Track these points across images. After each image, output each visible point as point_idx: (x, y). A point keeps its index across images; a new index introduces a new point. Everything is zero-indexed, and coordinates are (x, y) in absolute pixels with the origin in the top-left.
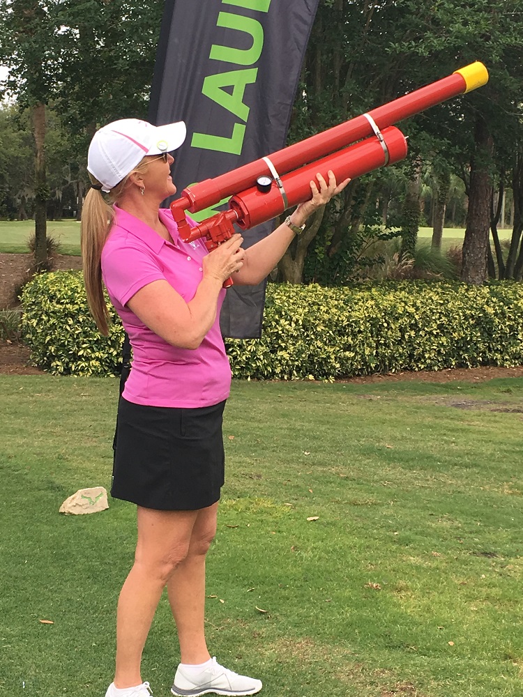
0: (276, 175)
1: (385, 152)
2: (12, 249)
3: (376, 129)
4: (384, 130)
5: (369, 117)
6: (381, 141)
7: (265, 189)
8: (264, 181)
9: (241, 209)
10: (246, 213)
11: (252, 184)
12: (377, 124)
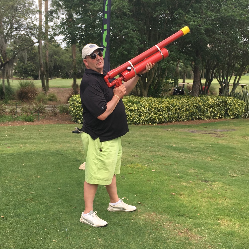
1: (163, 56)
2: (67, 87)
4: (162, 49)
6: (161, 52)
7: (130, 70)
8: (129, 68)
9: (123, 77)
10: (125, 78)
11: (126, 69)
12: (159, 48)
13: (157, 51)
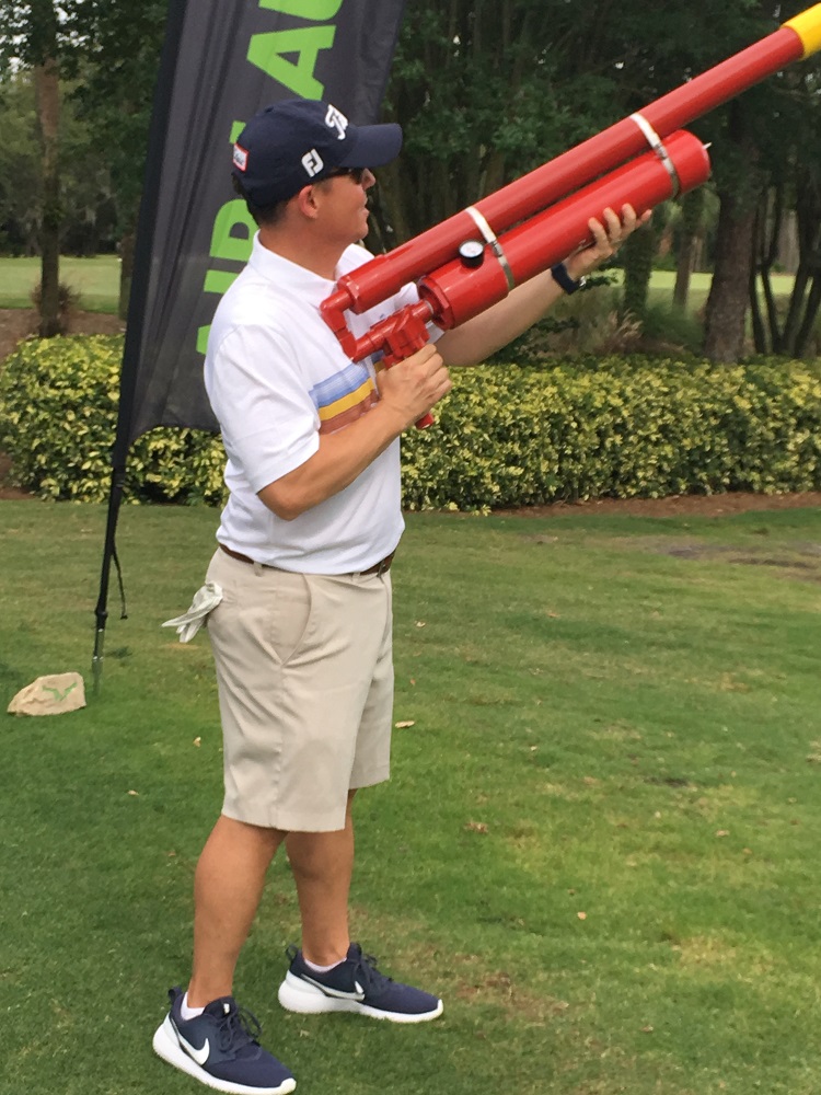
0: (490, 236)
1: (672, 176)
3: (654, 139)
4: (669, 138)
5: (641, 121)
6: (664, 158)
7: (473, 263)
8: (471, 249)
9: (436, 298)
10: (446, 305)
11: (451, 256)
12: (656, 127)
13: (639, 148)
